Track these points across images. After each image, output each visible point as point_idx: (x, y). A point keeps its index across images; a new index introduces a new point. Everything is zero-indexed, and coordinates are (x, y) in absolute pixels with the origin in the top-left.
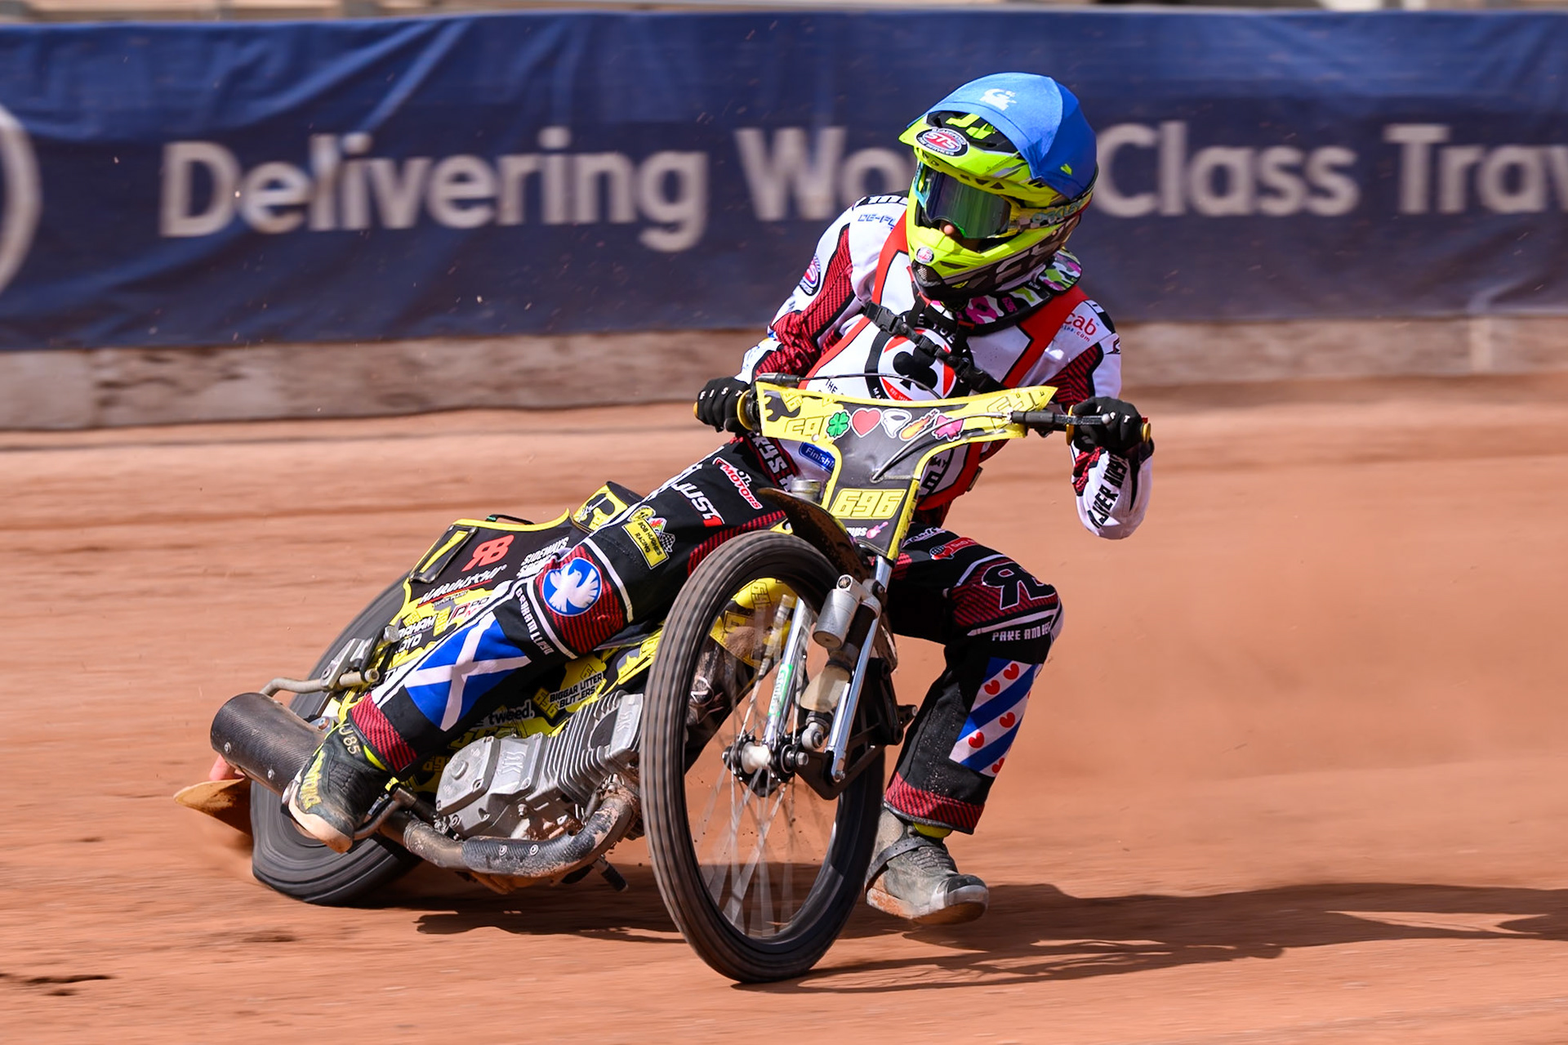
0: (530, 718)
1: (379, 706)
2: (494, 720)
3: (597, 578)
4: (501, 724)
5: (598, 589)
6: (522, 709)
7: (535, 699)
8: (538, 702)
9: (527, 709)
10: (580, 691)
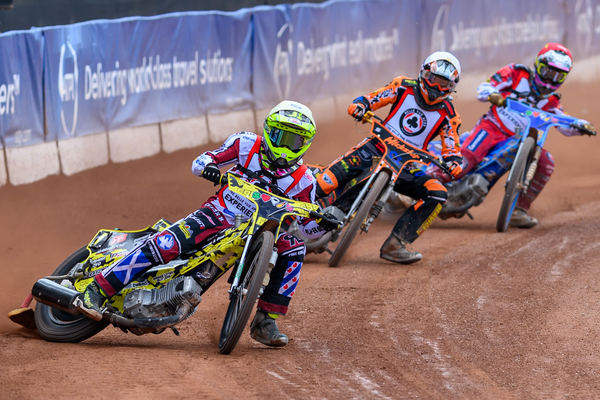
0: (147, 285)
1: (104, 277)
2: (135, 285)
3: (173, 240)
4: (137, 286)
5: (173, 243)
6: (144, 282)
7: (148, 279)
8: (149, 280)
9: (146, 282)
10: (164, 276)
